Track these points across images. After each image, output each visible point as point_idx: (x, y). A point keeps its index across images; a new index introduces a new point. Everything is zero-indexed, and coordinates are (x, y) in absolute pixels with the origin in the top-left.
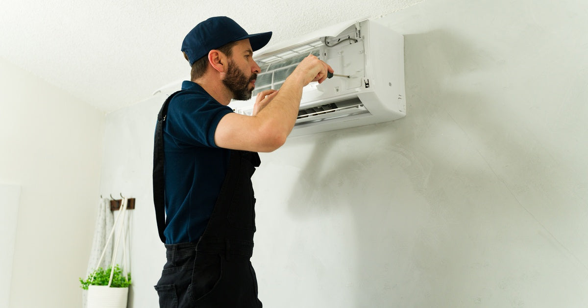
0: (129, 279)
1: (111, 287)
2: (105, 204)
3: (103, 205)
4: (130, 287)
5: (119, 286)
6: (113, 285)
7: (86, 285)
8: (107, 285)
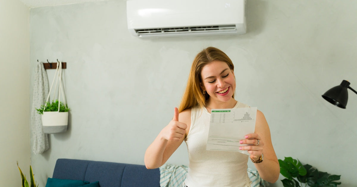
0: (67, 107)
1: (59, 112)
2: (41, 65)
3: (40, 66)
4: (68, 111)
5: (63, 111)
6: (61, 111)
7: (41, 112)
8: (57, 111)
